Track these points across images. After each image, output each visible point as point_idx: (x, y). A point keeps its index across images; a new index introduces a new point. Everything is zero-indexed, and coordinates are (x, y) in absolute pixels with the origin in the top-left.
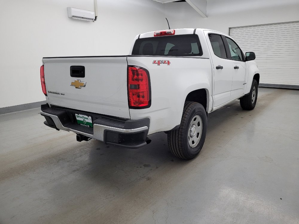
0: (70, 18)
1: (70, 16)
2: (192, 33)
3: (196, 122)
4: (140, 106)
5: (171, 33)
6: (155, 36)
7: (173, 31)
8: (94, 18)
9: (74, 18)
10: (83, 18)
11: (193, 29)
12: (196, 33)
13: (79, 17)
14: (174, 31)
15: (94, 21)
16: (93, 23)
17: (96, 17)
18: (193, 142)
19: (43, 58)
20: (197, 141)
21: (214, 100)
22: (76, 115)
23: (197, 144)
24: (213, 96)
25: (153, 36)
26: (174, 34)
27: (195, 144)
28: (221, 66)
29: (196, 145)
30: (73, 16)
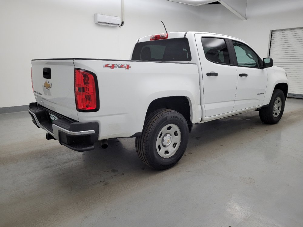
0: (96, 24)
1: (96, 22)
2: (183, 37)
3: (172, 131)
4: (88, 109)
5: (164, 36)
6: (151, 40)
7: (166, 35)
8: (121, 24)
9: (100, 24)
10: (109, 23)
11: (184, 33)
12: (186, 37)
13: (104, 23)
14: (168, 34)
15: (120, 26)
16: (119, 28)
17: (122, 23)
18: (167, 152)
19: (32, 60)
20: (173, 151)
21: (204, 110)
22: (50, 114)
23: (173, 155)
24: (203, 105)
25: (150, 41)
26: (167, 38)
27: (169, 154)
28: (216, 72)
29: (171, 156)
30: (99, 22)
